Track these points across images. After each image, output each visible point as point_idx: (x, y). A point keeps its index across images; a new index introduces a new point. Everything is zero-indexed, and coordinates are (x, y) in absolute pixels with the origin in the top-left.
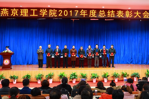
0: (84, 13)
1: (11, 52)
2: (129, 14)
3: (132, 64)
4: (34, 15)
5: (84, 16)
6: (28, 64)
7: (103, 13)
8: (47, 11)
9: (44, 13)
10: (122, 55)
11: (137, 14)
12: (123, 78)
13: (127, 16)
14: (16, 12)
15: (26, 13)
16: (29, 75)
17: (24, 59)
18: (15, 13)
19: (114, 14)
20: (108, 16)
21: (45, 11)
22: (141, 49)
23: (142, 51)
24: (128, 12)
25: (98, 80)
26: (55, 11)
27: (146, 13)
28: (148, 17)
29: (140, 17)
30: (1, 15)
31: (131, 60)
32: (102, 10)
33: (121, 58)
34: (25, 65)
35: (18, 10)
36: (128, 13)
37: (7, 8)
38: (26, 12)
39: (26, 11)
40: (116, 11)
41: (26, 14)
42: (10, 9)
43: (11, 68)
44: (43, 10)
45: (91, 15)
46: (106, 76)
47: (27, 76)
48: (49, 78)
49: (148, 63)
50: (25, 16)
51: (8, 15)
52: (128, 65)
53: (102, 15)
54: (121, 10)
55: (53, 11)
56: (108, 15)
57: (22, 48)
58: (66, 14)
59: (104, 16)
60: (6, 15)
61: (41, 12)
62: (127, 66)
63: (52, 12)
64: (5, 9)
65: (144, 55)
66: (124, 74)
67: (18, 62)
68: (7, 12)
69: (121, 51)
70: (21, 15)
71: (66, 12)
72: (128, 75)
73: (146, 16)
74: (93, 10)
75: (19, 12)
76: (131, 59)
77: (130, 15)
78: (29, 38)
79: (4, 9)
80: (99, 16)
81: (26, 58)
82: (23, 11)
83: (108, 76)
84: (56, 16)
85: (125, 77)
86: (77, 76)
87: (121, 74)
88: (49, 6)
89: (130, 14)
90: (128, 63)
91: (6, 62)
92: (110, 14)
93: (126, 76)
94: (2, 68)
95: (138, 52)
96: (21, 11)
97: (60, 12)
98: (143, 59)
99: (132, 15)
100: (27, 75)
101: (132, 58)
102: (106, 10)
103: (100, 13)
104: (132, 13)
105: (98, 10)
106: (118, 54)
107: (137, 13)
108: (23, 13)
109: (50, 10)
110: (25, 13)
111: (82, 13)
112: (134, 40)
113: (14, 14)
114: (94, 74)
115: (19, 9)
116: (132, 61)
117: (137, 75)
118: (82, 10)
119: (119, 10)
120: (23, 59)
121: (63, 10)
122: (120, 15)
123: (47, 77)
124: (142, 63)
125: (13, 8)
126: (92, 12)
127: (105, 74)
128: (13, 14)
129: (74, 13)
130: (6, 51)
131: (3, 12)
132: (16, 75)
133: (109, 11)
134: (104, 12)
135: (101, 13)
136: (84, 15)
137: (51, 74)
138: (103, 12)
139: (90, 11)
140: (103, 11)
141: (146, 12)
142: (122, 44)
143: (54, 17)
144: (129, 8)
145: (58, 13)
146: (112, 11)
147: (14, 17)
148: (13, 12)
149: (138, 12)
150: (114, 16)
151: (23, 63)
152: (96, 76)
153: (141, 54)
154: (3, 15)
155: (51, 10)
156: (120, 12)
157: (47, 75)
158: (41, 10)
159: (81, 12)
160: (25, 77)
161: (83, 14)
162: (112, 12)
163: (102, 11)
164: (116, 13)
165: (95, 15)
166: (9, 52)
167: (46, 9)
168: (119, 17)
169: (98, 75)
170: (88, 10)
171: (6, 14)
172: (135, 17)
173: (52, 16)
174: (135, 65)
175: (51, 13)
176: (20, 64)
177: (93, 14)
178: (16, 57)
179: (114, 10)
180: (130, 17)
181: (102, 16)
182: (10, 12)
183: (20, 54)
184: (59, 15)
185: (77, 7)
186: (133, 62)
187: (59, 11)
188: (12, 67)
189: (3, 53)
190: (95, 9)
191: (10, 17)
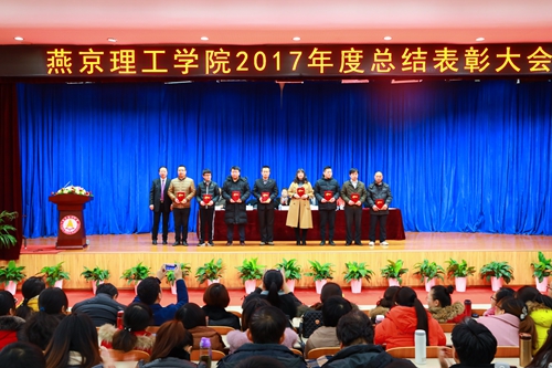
0: (322, 59)
1: (84, 192)
2: (476, 61)
3: (480, 234)
4: (155, 70)
5: (322, 71)
6: (135, 231)
7: (387, 57)
8: (196, 57)
9: (187, 63)
10: (447, 202)
11: (505, 59)
12: (454, 278)
13: (472, 69)
14: (95, 60)
15: (130, 65)
16: (144, 268)
17: (124, 214)
18: (92, 64)
19: (424, 63)
20: (403, 69)
21: (191, 55)
22: (514, 183)
23: (518, 189)
24: (475, 51)
25: (367, 284)
26: (225, 55)
27: (540, 53)
28: (548, 70)
29: (518, 70)
30: (50, 72)
31: (480, 220)
32: (382, 47)
33: (444, 212)
34: (128, 236)
35: (102, 53)
36: (474, 55)
37: (66, 47)
38: (130, 59)
39: (127, 56)
40: (431, 49)
41: (127, 67)
42: (75, 51)
43: (85, 246)
44: (185, 50)
45: (347, 68)
46: (397, 271)
47: (139, 270)
48: (208, 277)
49: (540, 231)
50: (127, 72)
51: (70, 72)
52: (467, 237)
53: (384, 65)
54: (450, 46)
55: (219, 55)
56: (405, 63)
57: (115, 180)
58: (260, 65)
59: (389, 70)
60: (63, 71)
61: (179, 58)
62: (466, 241)
63: (214, 58)
64: (59, 50)
65: (525, 201)
66: (456, 266)
67: (104, 225)
68: (66, 60)
69: (445, 187)
70: (112, 70)
71: (260, 59)
72: (471, 271)
73: (539, 64)
74: (353, 50)
75: (106, 62)
76: (477, 214)
77: (481, 62)
78: (137, 147)
79: (56, 52)
80: (373, 69)
81: (128, 212)
82: (118, 56)
83: (401, 272)
84: (229, 70)
85: (462, 275)
86: (298, 271)
87: (447, 265)
88: (205, 39)
89: (480, 59)
90: (467, 230)
91: (70, 224)
92: (411, 60)
93: (464, 272)
94: (58, 244)
95: (504, 191)
96: (112, 56)
97: (242, 56)
98: (521, 216)
99: (488, 64)
100: (136, 266)
101: (482, 214)
102: (397, 49)
103: (376, 60)
104: (487, 57)
105: (368, 50)
106: (434, 197)
107: (508, 56)
108: (118, 64)
109: (207, 52)
110: (125, 65)
111: (315, 59)
112: (490, 151)
113: (89, 69)
114: (356, 265)
115: (106, 49)
116: (484, 222)
117: (503, 271)
118: (316, 49)
119: (441, 46)
120: (120, 216)
121: (251, 49)
122: (445, 65)
123: (202, 272)
124: (517, 231)
125: (85, 48)
126: (350, 57)
127: (393, 266)
128: (86, 67)
129: (286, 60)
130: (67, 190)
131: (52, 59)
132: (102, 267)
133: (407, 50)
134: (390, 55)
135: (379, 57)
136: (322, 65)
137: (214, 263)
138: (386, 54)
139: (343, 52)
140: (387, 50)
141: (540, 49)
142: (449, 166)
143: (221, 76)
144: (480, 40)
145: (234, 62)
146: (419, 52)
147: (90, 78)
148: (88, 60)
149: (511, 53)
150: (424, 69)
151: (120, 227)
152: (361, 271)
153: (515, 199)
154: (53, 71)
155: (212, 52)
156: (446, 55)
157: (201, 269)
158: (178, 51)
159: (310, 57)
160: (130, 274)
161: (318, 62)
162: (416, 55)
163: (383, 51)
164: (430, 59)
165: (358, 65)
166: (78, 192)
167: (193, 50)
168: (442, 70)
169: (367, 268)
170: (335, 50)
171: (65, 69)
172: (498, 70)
173: (215, 72)
174: (492, 236)
175: (210, 63)
176: (109, 233)
177: (352, 62)
178: (96, 211)
179: (424, 47)
180: (481, 70)
181: (381, 68)
182: (77, 61)
183: (111, 200)
184: (239, 68)
185: (297, 39)
186: (486, 225)
187: (238, 55)
188: (88, 242)
189: (59, 195)
190: (357, 47)
191: (77, 77)
